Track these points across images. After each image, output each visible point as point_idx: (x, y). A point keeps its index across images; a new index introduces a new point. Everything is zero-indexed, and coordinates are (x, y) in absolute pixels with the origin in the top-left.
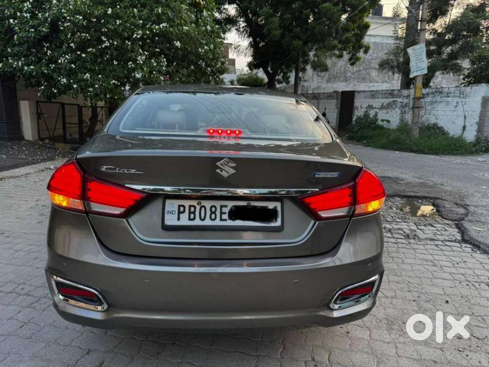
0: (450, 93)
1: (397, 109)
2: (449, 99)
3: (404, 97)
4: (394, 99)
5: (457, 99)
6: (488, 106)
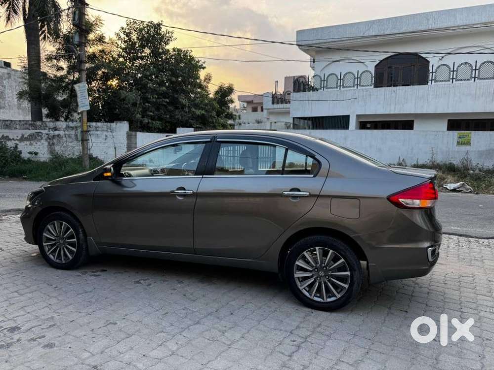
0: (98, 127)
1: (42, 141)
2: (98, 133)
3: (49, 129)
4: (38, 131)
5: (105, 133)
6: (133, 140)
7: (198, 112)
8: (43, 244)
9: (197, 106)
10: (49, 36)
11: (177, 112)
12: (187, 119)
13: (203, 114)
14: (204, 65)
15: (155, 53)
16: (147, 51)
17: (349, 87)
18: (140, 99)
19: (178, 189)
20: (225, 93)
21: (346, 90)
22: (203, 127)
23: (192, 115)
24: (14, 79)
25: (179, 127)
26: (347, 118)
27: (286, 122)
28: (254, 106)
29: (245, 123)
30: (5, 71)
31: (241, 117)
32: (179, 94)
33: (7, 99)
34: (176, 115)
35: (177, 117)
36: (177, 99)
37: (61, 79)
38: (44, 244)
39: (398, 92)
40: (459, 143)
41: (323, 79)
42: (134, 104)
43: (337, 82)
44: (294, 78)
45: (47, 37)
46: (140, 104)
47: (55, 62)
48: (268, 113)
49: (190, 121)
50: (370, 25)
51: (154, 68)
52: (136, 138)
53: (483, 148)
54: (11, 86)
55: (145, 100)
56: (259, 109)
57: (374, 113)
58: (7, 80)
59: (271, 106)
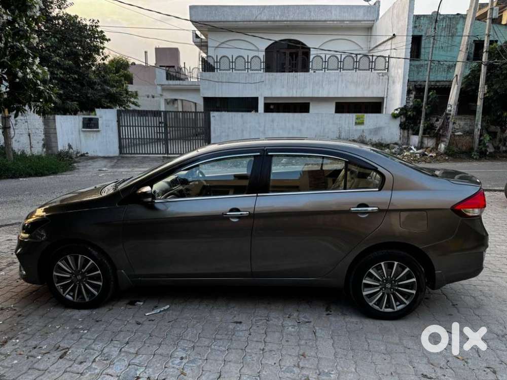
6: (51, 124)
8: (55, 286)
17: (256, 70)
19: (232, 210)
21: (254, 73)
25: (99, 108)
26: (256, 100)
38: (57, 285)
39: (298, 77)
40: (356, 124)
41: (216, 61)
43: (245, 65)
48: (161, 89)
49: (103, 100)
50: (261, 10)
52: (55, 122)
53: (372, 127)
57: (279, 96)
59: (165, 82)
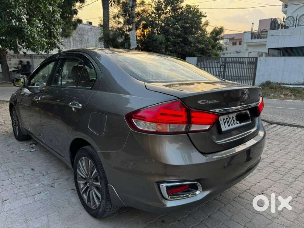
7: (200, 46)
9: (199, 42)
10: (114, 4)
11: (186, 47)
12: (193, 51)
13: (203, 48)
14: (205, 15)
15: (174, 10)
16: (169, 8)
18: (165, 40)
20: (217, 32)
22: (202, 56)
23: (196, 48)
24: (94, 31)
25: (188, 57)
27: (259, 52)
28: (235, 41)
29: (227, 53)
30: (89, 27)
31: (228, 49)
32: (188, 35)
33: (90, 43)
34: (186, 49)
35: (186, 50)
36: (187, 38)
37: (121, 29)
41: (295, 19)
42: (161, 43)
44: (271, 20)
45: (113, 4)
46: (165, 42)
47: (117, 19)
48: (247, 45)
49: (194, 52)
51: (173, 19)
54: (92, 36)
55: (167, 40)
56: (238, 43)
58: (90, 32)
59: (250, 41)
